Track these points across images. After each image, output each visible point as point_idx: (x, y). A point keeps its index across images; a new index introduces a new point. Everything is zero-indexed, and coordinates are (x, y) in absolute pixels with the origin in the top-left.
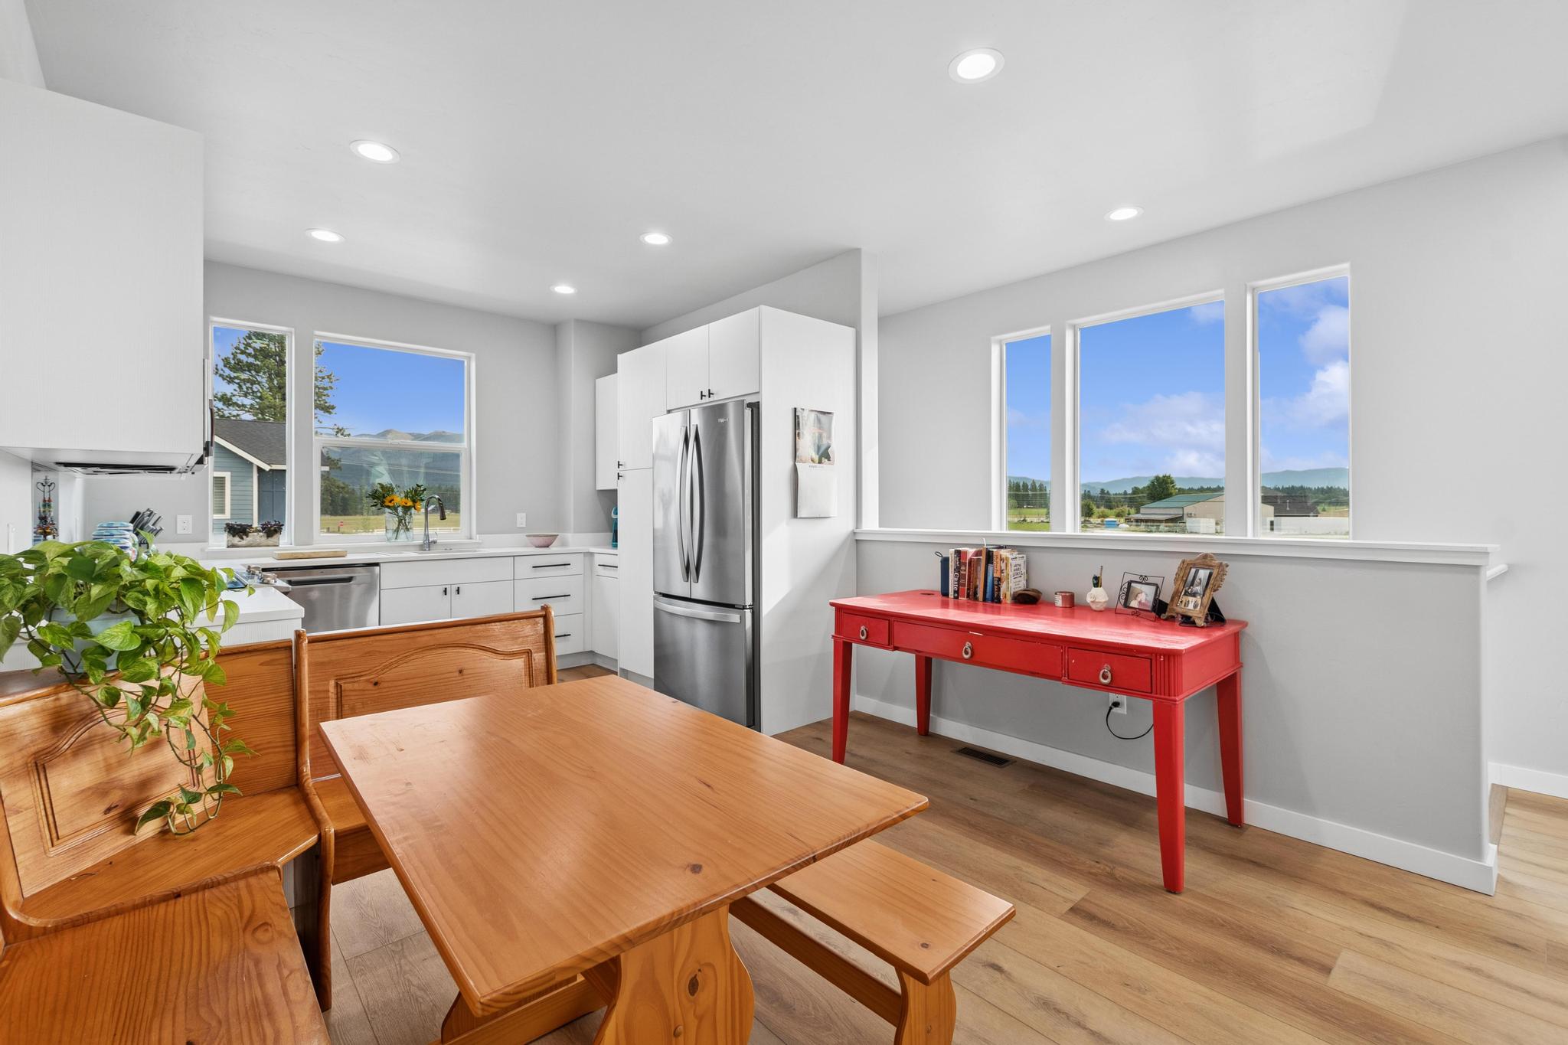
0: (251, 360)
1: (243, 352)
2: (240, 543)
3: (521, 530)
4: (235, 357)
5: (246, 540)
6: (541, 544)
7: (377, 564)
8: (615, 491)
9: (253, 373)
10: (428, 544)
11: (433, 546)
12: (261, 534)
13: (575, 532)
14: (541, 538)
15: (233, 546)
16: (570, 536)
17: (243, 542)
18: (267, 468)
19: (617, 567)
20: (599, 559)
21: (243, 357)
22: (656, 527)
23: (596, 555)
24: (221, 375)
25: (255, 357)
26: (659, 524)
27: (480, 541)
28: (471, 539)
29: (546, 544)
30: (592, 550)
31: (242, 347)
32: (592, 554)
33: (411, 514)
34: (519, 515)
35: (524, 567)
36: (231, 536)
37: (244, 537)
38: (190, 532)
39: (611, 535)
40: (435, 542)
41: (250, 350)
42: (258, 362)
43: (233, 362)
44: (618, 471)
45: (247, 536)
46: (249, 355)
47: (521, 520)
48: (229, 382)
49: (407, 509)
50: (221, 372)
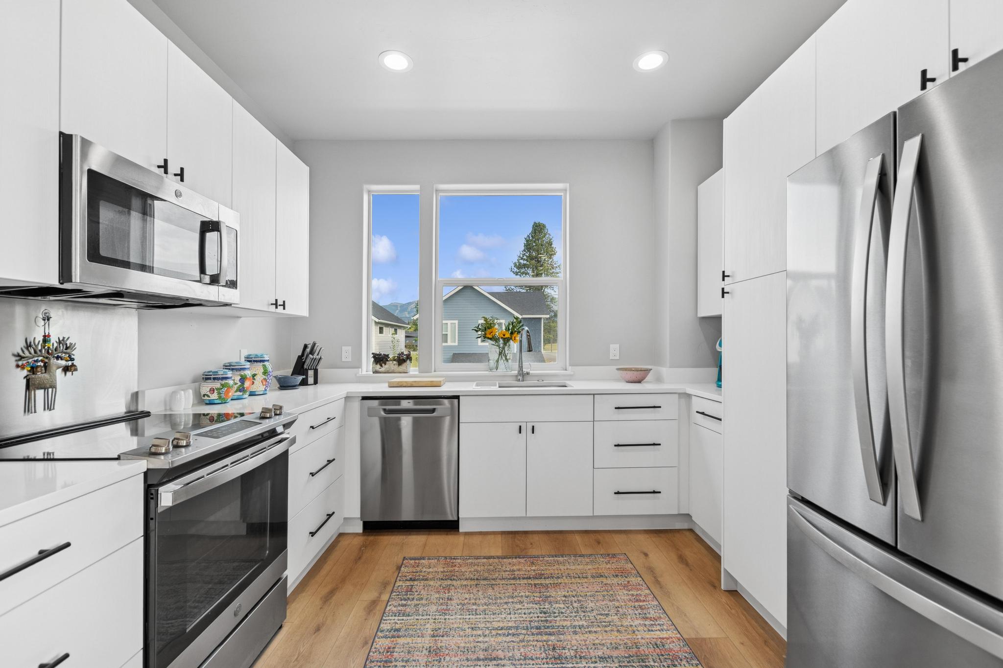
0: (525, 262)
1: (522, 259)
2: (380, 370)
3: (613, 362)
4: (518, 261)
5: (385, 367)
6: (631, 379)
7: (457, 397)
8: (718, 319)
9: (526, 269)
10: (522, 375)
11: (527, 377)
12: (395, 362)
13: (671, 367)
14: (635, 373)
15: (375, 372)
16: (665, 371)
17: (383, 369)
18: (520, 317)
19: (720, 420)
20: (698, 405)
21: (522, 261)
22: (790, 360)
23: (693, 397)
24: (513, 272)
25: (527, 260)
26: (794, 358)
27: (572, 373)
28: (566, 370)
29: (636, 379)
30: (689, 391)
31: (521, 256)
32: (689, 396)
33: (509, 345)
34: (612, 346)
35: (605, 408)
36: (375, 364)
37: (383, 365)
38: (350, 360)
39: (716, 370)
40: (528, 373)
41: (525, 257)
42: (528, 263)
43: (518, 264)
44: (722, 284)
45: (385, 364)
46: (524, 260)
47: (614, 351)
48: (516, 275)
49: (506, 341)
50: (513, 270)
